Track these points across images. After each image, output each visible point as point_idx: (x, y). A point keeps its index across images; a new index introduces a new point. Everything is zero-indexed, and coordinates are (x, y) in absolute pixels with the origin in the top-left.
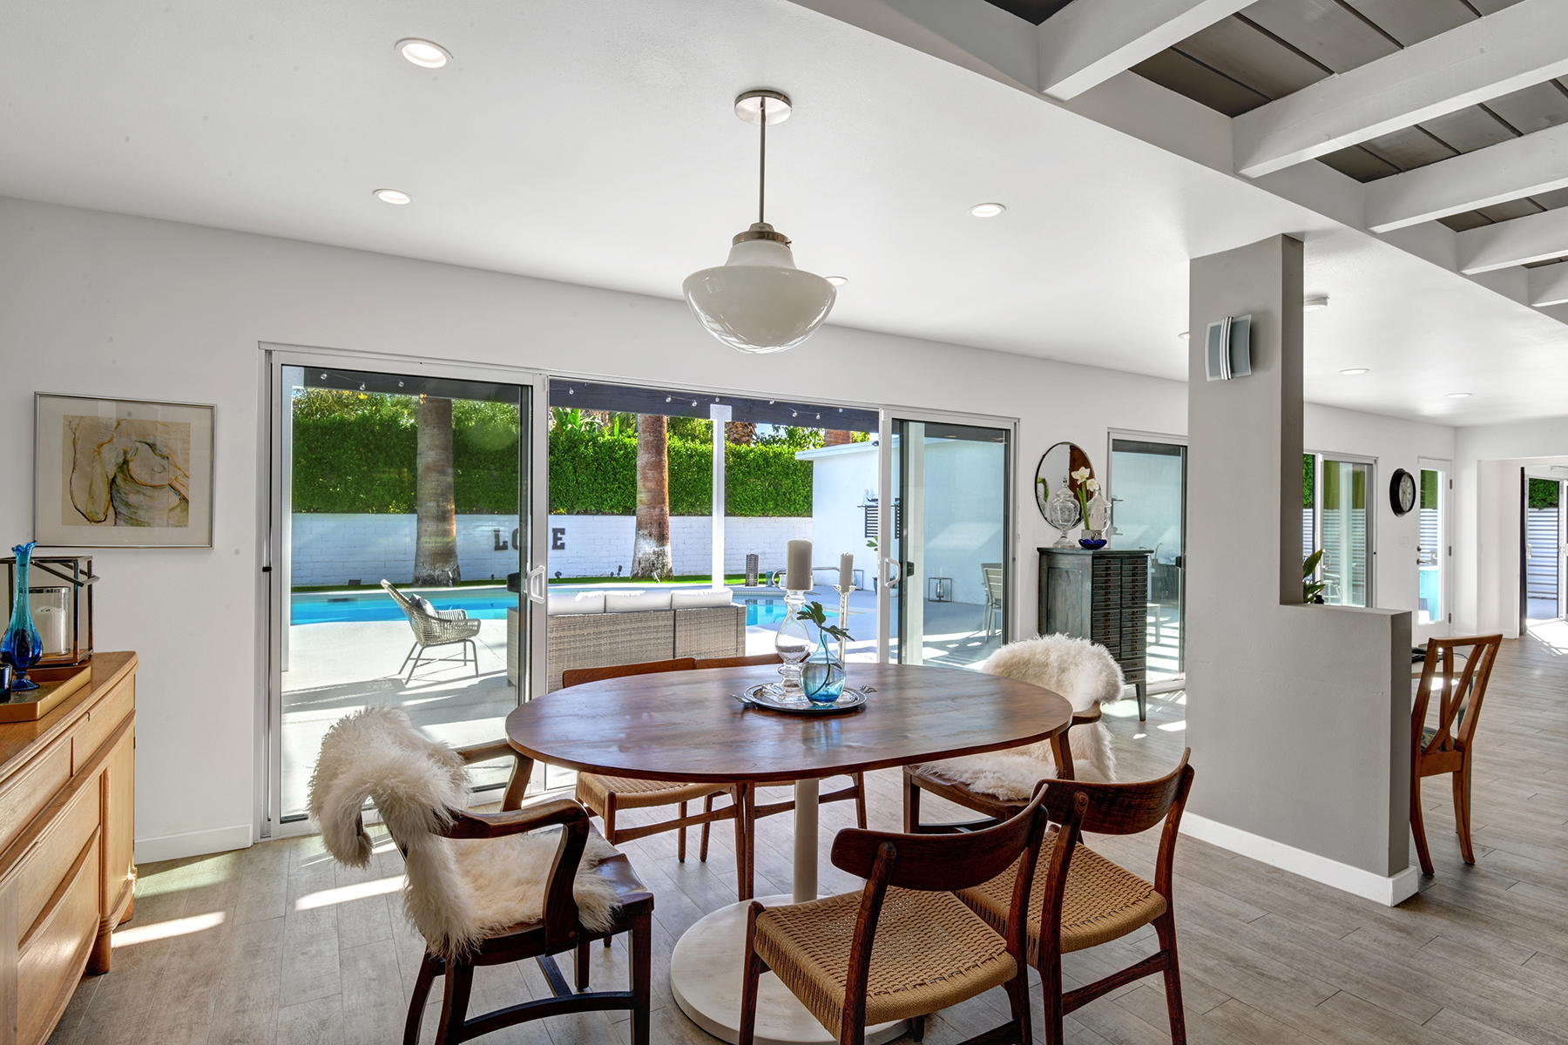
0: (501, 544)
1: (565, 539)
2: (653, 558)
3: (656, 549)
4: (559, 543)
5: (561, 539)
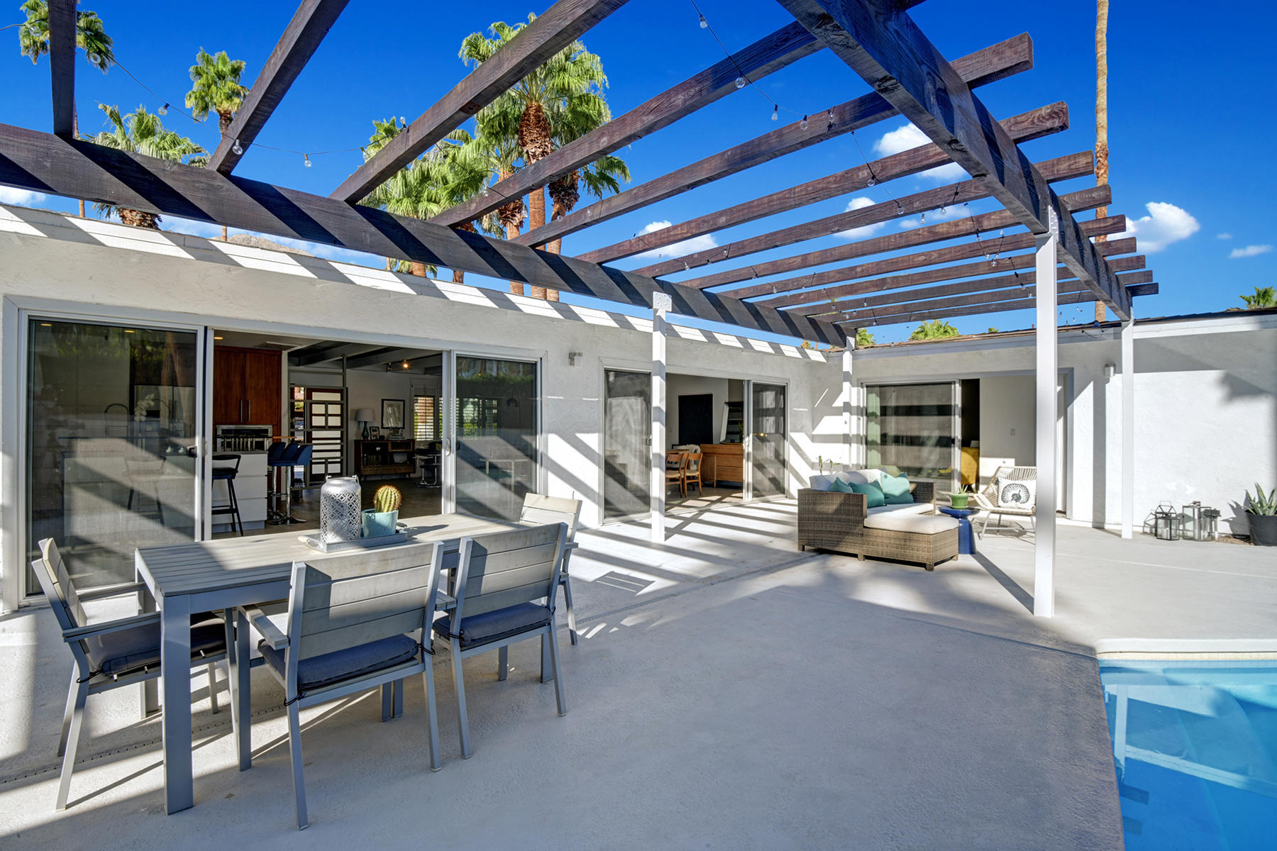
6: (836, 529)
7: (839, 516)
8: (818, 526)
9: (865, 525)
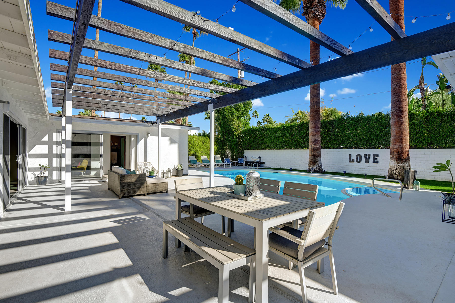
0: (352, 160)
1: (379, 159)
2: (394, 169)
3: (396, 165)
4: (376, 160)
5: (377, 159)
6: (136, 187)
7: (137, 182)
8: (129, 188)
9: (147, 183)
